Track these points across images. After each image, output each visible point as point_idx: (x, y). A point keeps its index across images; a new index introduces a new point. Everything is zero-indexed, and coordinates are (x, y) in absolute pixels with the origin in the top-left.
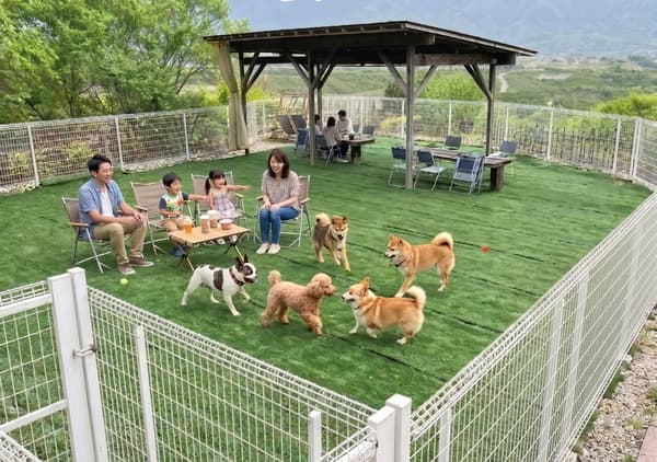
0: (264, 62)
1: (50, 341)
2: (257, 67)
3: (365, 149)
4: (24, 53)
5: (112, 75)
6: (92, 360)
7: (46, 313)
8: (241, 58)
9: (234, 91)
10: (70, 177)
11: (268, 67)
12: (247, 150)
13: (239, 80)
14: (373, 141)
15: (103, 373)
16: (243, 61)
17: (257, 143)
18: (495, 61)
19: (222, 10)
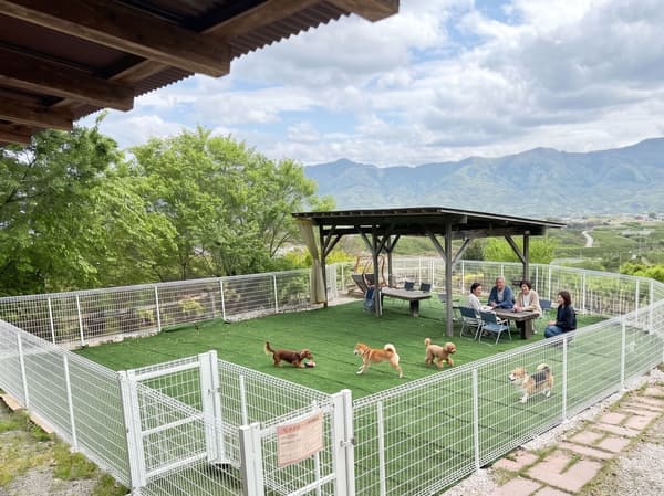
0: (340, 233)
1: (197, 385)
2: (334, 237)
3: (422, 303)
4: (153, 231)
5: (219, 244)
6: (218, 396)
7: (196, 371)
8: (321, 229)
9: (316, 257)
10: (185, 325)
11: (344, 237)
12: (326, 304)
13: (319, 248)
14: (429, 297)
15: (223, 399)
16: (323, 233)
17: (336, 298)
18: (527, 232)
19: (310, 189)
